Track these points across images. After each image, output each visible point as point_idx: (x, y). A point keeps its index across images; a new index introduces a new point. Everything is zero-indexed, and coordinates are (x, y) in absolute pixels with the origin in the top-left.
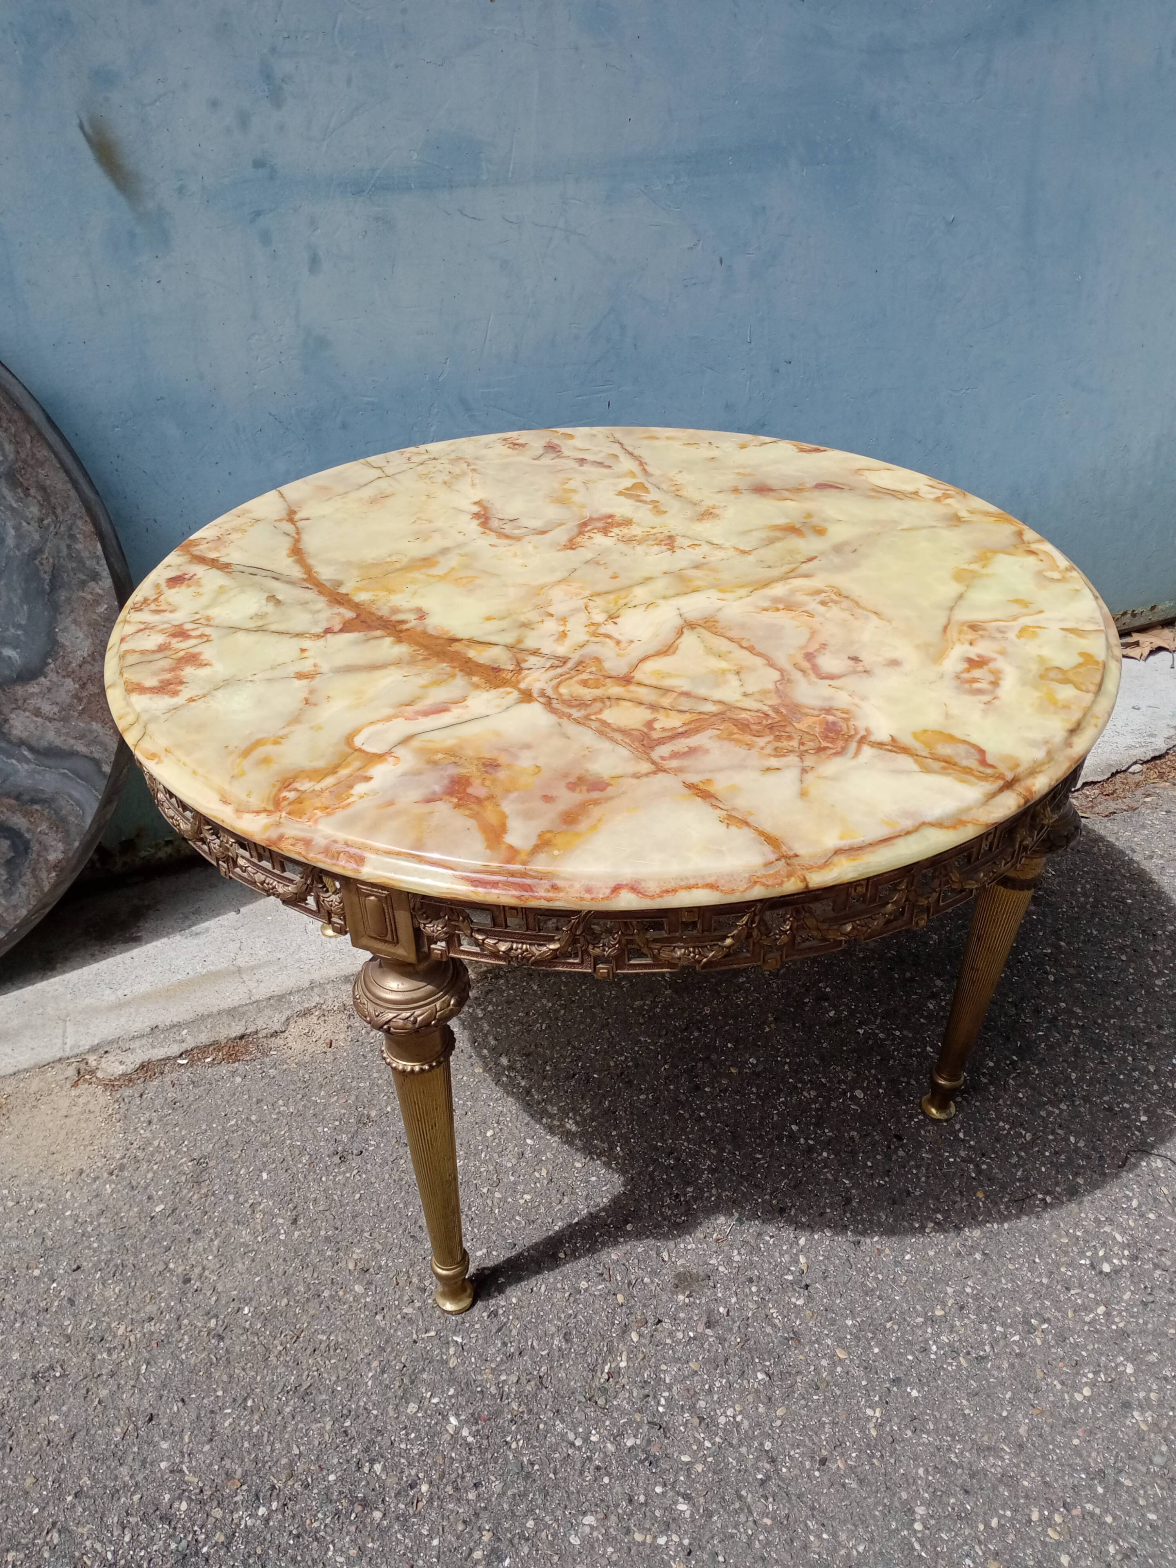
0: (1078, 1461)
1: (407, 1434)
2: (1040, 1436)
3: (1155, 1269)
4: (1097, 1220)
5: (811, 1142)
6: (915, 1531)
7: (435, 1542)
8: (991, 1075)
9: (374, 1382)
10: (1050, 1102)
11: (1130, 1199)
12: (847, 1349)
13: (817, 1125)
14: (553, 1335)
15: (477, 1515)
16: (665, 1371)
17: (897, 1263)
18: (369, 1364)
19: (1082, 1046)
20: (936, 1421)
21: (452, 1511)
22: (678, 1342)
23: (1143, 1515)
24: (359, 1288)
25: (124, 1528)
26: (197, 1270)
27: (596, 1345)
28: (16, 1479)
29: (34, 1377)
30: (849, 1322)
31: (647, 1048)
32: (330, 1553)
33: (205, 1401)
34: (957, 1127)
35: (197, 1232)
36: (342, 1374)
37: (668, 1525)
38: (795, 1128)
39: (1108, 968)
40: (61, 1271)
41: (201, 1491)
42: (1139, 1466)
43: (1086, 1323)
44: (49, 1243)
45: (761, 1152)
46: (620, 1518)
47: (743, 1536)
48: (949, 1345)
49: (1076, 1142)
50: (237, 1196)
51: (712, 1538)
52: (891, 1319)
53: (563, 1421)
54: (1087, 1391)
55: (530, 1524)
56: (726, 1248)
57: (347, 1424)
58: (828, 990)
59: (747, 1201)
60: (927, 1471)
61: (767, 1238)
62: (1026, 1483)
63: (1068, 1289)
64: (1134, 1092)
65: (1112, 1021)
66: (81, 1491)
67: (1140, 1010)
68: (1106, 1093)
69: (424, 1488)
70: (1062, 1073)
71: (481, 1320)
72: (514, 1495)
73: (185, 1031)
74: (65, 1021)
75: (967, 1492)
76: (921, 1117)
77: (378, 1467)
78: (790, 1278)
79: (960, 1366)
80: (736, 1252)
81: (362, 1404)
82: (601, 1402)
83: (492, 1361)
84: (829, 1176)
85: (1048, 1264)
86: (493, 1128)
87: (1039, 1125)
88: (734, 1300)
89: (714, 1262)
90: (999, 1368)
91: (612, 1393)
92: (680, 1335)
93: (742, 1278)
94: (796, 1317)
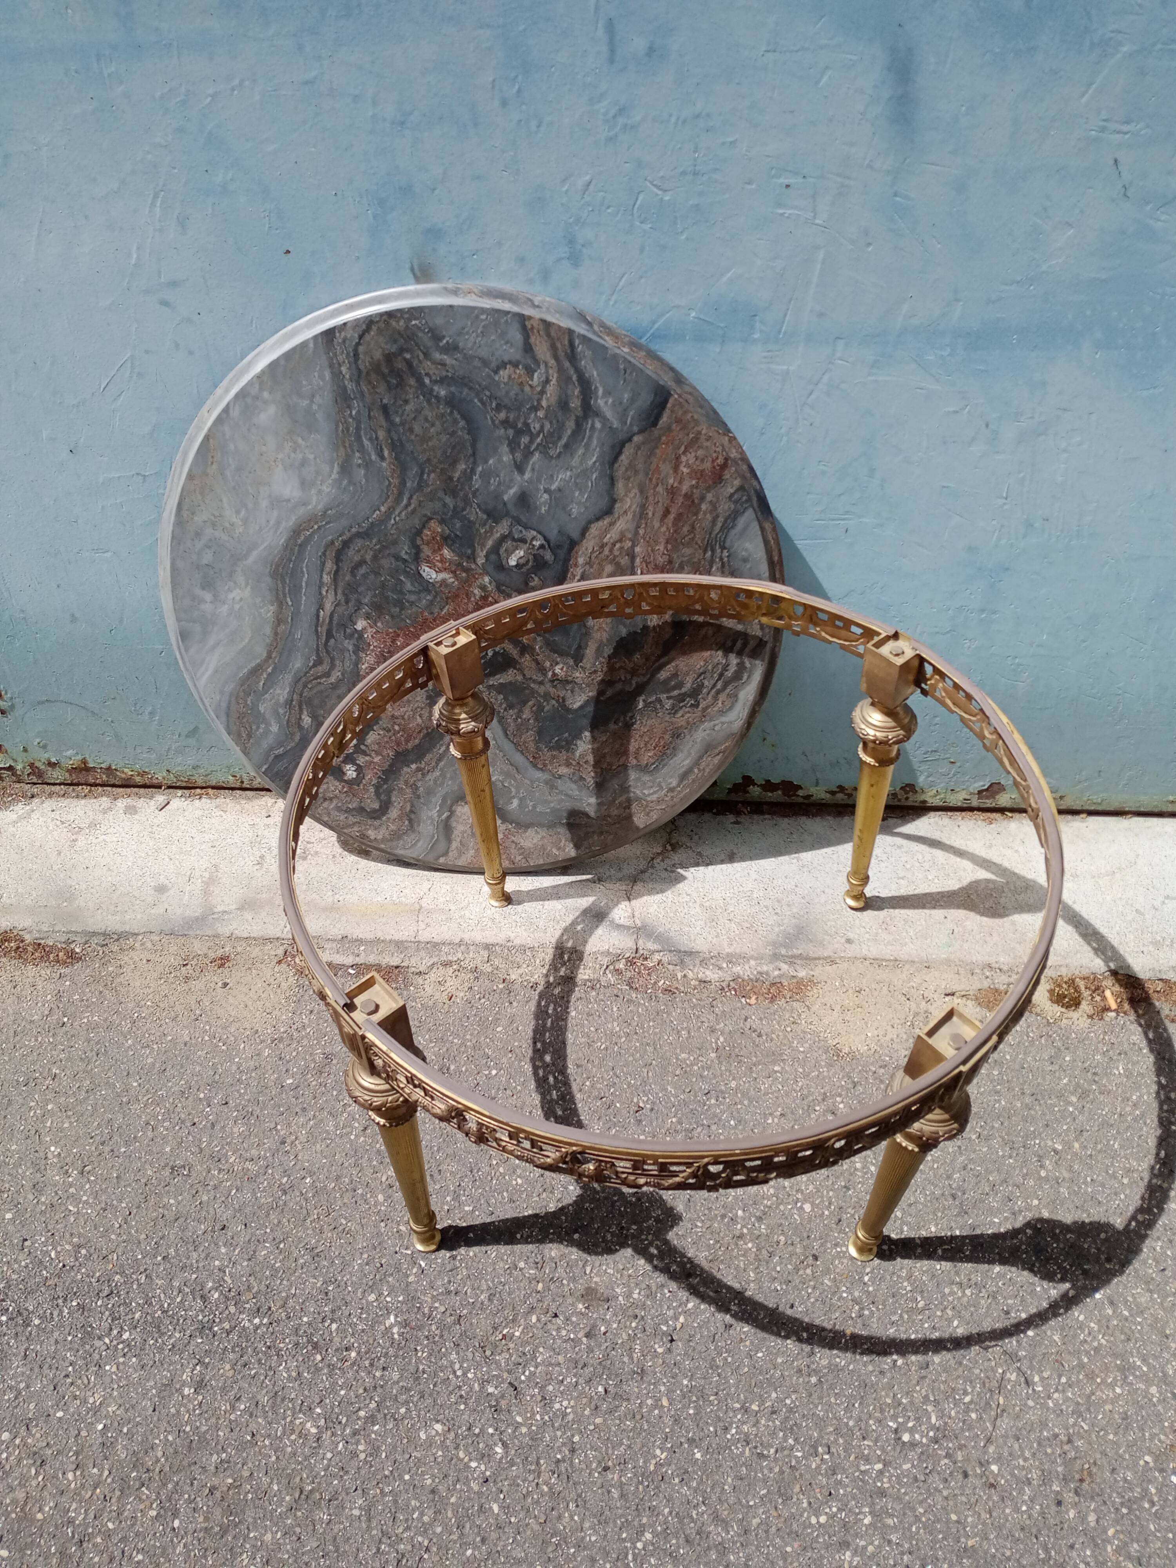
1: (361, 1313)
2: (767, 1532)
3: (946, 1457)
4: (926, 1397)
5: (745, 1231)
6: (635, 1547)
7: (343, 1392)
9: (359, 1268)
11: (965, 1393)
12: (671, 1401)
14: (483, 1291)
15: (375, 1387)
16: (540, 1353)
17: (749, 1355)
18: (362, 1253)
19: (1024, 1247)
20: (700, 1483)
21: (362, 1378)
22: (561, 1337)
24: (381, 1197)
25: (180, 1292)
26: (292, 1138)
27: (506, 1312)
28: (137, 1231)
29: (172, 1168)
30: (685, 1382)
31: (669, 1098)
32: (282, 1367)
33: (258, 1232)
34: (868, 1270)
35: (304, 1110)
36: (343, 1253)
37: (483, 1456)
38: (740, 1213)
39: (1103, 1185)
40: (216, 1101)
41: (230, 1291)
43: (859, 1470)
44: (217, 1077)
46: (456, 1435)
47: (525, 1489)
48: (747, 1435)
51: (505, 1480)
52: (717, 1394)
53: (458, 1353)
54: (823, 1519)
55: (403, 1410)
56: (633, 1285)
57: (331, 1288)
59: (670, 1256)
60: (670, 1513)
61: (666, 1291)
63: (864, 1438)
65: (1068, 1235)
66: (167, 1256)
69: (353, 1354)
71: (443, 1259)
72: (403, 1387)
73: (362, 948)
75: (687, 1541)
76: (844, 1249)
77: (334, 1326)
78: (664, 1328)
79: (743, 1453)
80: (638, 1291)
81: (345, 1279)
82: (488, 1353)
83: (436, 1290)
85: (862, 1412)
87: (937, 1299)
88: (615, 1326)
89: (618, 1290)
90: (771, 1470)
91: (499, 1350)
92: (564, 1333)
93: (630, 1312)
94: (650, 1360)
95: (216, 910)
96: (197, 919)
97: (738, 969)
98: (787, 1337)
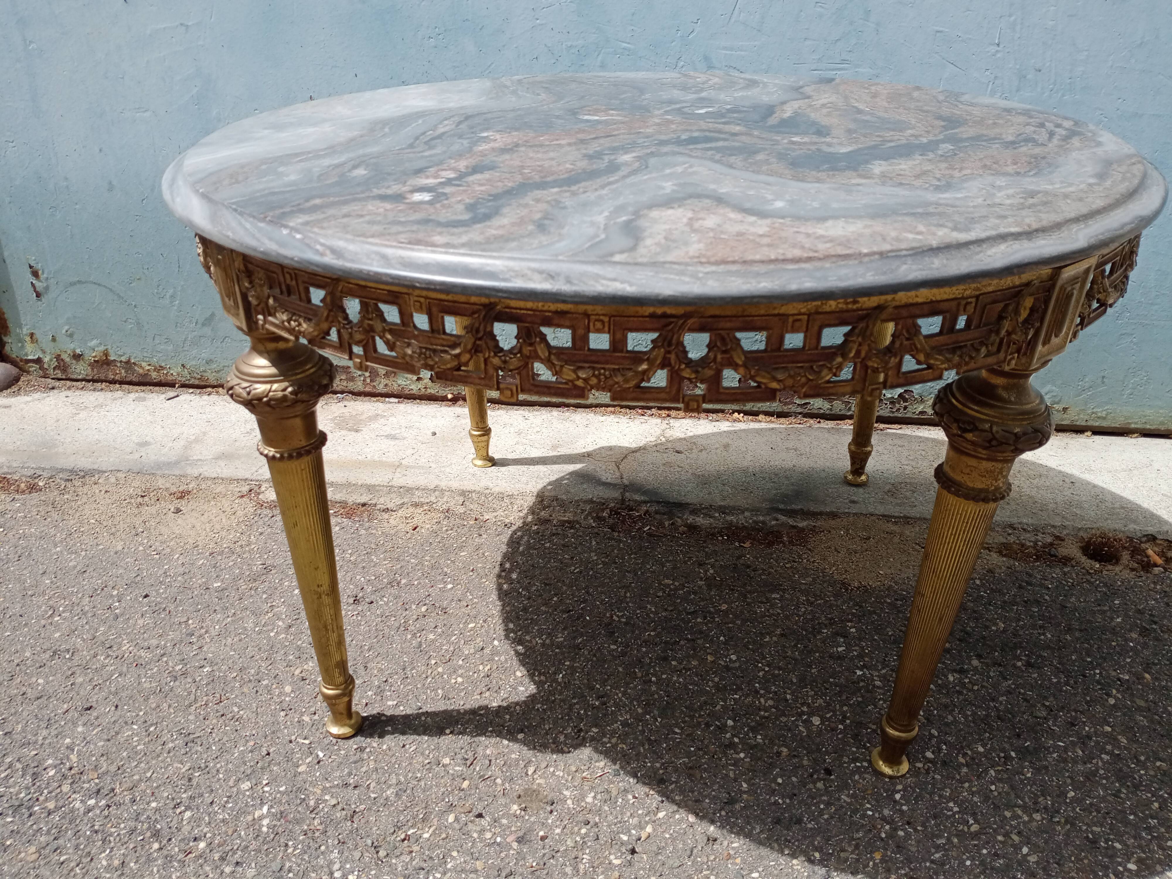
1: (226, 802)
5: (736, 740)
8: (973, 759)
9: (239, 755)
10: (1025, 808)
13: (753, 729)
14: (391, 785)
16: (453, 858)
18: (247, 741)
19: (1102, 772)
22: (483, 841)
24: (288, 689)
26: (202, 631)
27: (416, 810)
29: (55, 652)
31: (647, 615)
32: (103, 855)
33: (129, 714)
34: (899, 787)
35: (225, 608)
36: (225, 739)
38: (730, 722)
41: (71, 769)
44: (139, 578)
45: (681, 729)
49: (1028, 855)
53: (341, 853)
56: (587, 788)
57: (197, 774)
58: (853, 630)
59: (638, 760)
61: (630, 797)
65: (1158, 764)
66: (10, 733)
69: (202, 845)
70: (1059, 786)
71: (348, 750)
76: (865, 764)
77: (188, 814)
78: (625, 838)
80: (593, 794)
81: (219, 766)
82: (382, 853)
83: (330, 782)
84: (731, 774)
86: (477, 623)
87: (995, 822)
88: (558, 831)
89: (567, 793)
91: (397, 852)
92: (488, 835)
93: (581, 818)
94: (603, 873)
95: (191, 458)
96: (170, 463)
97: (729, 518)
98: (793, 856)
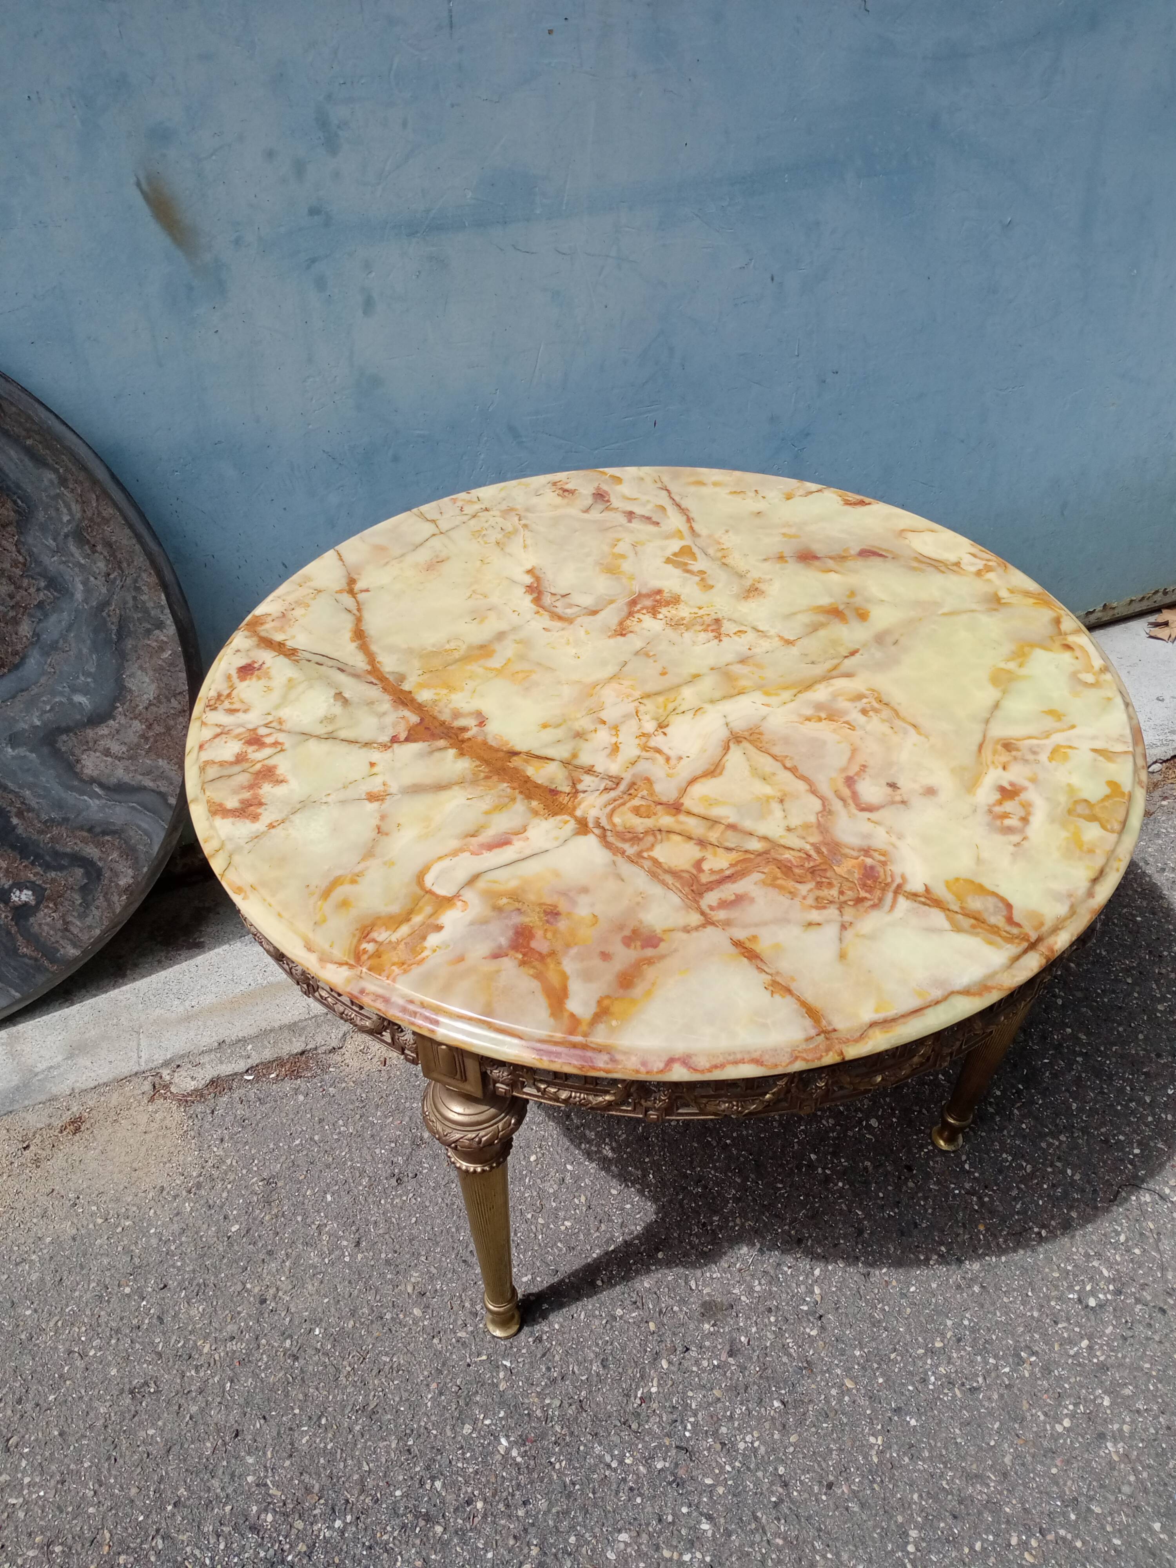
0: (1055, 1489)
1: (463, 1454)
2: (1023, 1465)
3: (1136, 1304)
4: (1087, 1255)
5: (828, 1172)
6: (908, 1553)
7: (490, 1555)
8: (997, 1105)
9: (433, 1403)
10: (1051, 1133)
11: (1118, 1234)
12: (854, 1379)
13: (835, 1154)
14: (591, 1361)
15: (525, 1530)
16: (691, 1398)
17: (903, 1295)
18: (428, 1385)
19: (1084, 1075)
20: (931, 1449)
21: (504, 1526)
22: (704, 1370)
23: (1110, 1541)
24: (417, 1312)
25: (218, 1536)
26: (272, 1291)
27: (630, 1372)
28: (122, 1489)
29: (132, 1392)
30: (857, 1353)
32: (399, 1564)
33: (284, 1419)
34: (964, 1158)
35: (270, 1253)
36: (405, 1395)
37: (692, 1543)
38: (813, 1156)
39: (1114, 992)
40: (150, 1289)
41: (285, 1504)
42: (1109, 1495)
43: (1070, 1356)
44: (137, 1261)
45: (781, 1182)
46: (650, 1535)
47: (758, 1555)
48: (947, 1376)
49: (1073, 1175)
50: (305, 1216)
51: (731, 1556)
52: (895, 1350)
53: (600, 1444)
54: (1067, 1423)
55: (572, 1539)
56: (748, 1278)
57: (410, 1443)
59: (768, 1231)
60: (921, 1496)
61: (786, 1269)
62: (1007, 1510)
63: (1056, 1323)
64: (1130, 1123)
65: (1114, 1049)
66: (179, 1501)
67: (1141, 1036)
68: (1103, 1124)
69: (480, 1505)
70: (1063, 1102)
71: (527, 1345)
72: (558, 1512)
73: (250, 1047)
74: (138, 1033)
75: (955, 1517)
76: (930, 1148)
77: (438, 1484)
78: (805, 1308)
79: (954, 1396)
80: (757, 1282)
82: (634, 1426)
83: (537, 1385)
84: (844, 1207)
85: (1039, 1297)
86: (536, 1153)
87: (1039, 1157)
88: (754, 1330)
89: (736, 1291)
90: (990, 1399)
91: (644, 1417)
92: (705, 1363)
93: (762, 1308)
94: (810, 1347)
95: (37, 1070)
96: (17, 1088)
